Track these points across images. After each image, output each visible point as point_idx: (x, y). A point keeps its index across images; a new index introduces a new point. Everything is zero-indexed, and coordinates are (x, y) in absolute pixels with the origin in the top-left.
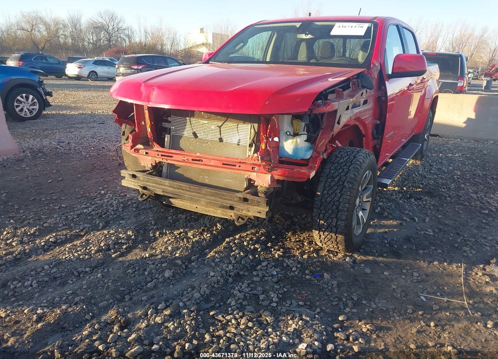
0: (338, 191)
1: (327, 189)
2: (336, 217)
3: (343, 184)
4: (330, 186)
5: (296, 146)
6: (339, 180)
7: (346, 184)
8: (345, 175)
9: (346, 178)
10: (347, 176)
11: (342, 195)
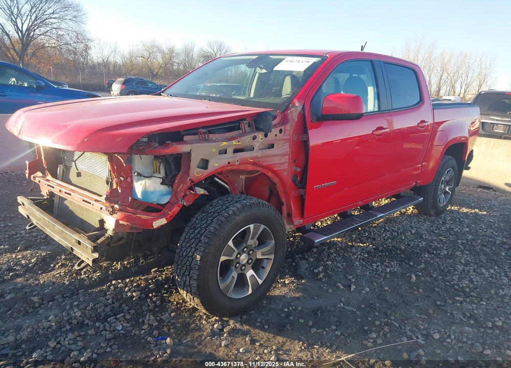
0: (194, 245)
1: (186, 241)
2: (189, 275)
3: (201, 237)
4: (189, 238)
5: (145, 189)
6: (199, 233)
7: (203, 237)
8: (205, 228)
9: (206, 230)
10: (207, 228)
11: (196, 250)
